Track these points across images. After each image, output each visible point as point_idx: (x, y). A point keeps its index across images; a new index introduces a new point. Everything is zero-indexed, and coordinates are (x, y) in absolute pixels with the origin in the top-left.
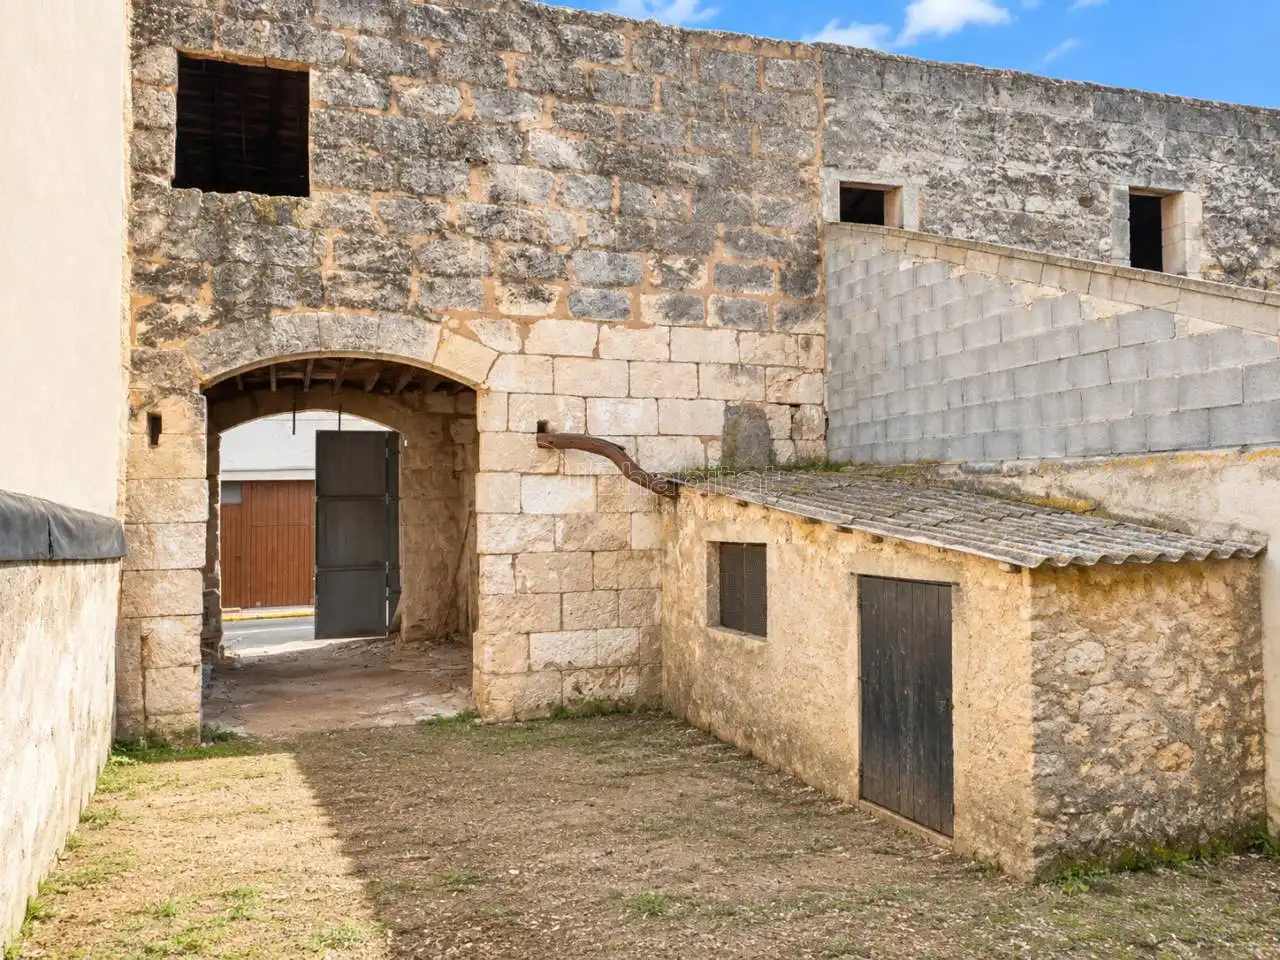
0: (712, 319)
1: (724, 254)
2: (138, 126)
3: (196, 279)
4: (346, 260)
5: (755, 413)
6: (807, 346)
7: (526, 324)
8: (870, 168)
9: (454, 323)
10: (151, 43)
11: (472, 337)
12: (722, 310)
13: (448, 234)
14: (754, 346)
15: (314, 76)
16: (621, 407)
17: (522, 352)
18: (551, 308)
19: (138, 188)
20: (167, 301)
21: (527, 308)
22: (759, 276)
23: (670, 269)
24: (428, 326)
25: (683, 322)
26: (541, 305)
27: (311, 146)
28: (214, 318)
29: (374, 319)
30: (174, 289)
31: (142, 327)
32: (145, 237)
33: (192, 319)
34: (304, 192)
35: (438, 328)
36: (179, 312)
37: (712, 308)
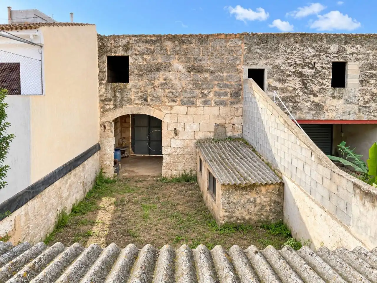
0: (213, 104)
1: (216, 89)
2: (100, 72)
3: (110, 100)
4: (135, 96)
5: (223, 126)
6: (237, 109)
7: (171, 107)
8: (256, 64)
9: (157, 107)
10: (102, 55)
11: (160, 110)
12: (215, 103)
13: (156, 88)
14: (223, 110)
15: (130, 57)
16: (192, 125)
17: (171, 113)
18: (177, 104)
19: (100, 84)
20: (105, 105)
21: (172, 104)
22: (225, 94)
23: (204, 93)
24: (151, 108)
25: (206, 105)
26: (174, 103)
27: (129, 72)
28: (113, 108)
29: (141, 107)
30: (106, 103)
31: (102, 110)
32: (101, 93)
33: (110, 108)
34: (128, 82)
35: (153, 108)
36: (108, 107)
37: (213, 102)
